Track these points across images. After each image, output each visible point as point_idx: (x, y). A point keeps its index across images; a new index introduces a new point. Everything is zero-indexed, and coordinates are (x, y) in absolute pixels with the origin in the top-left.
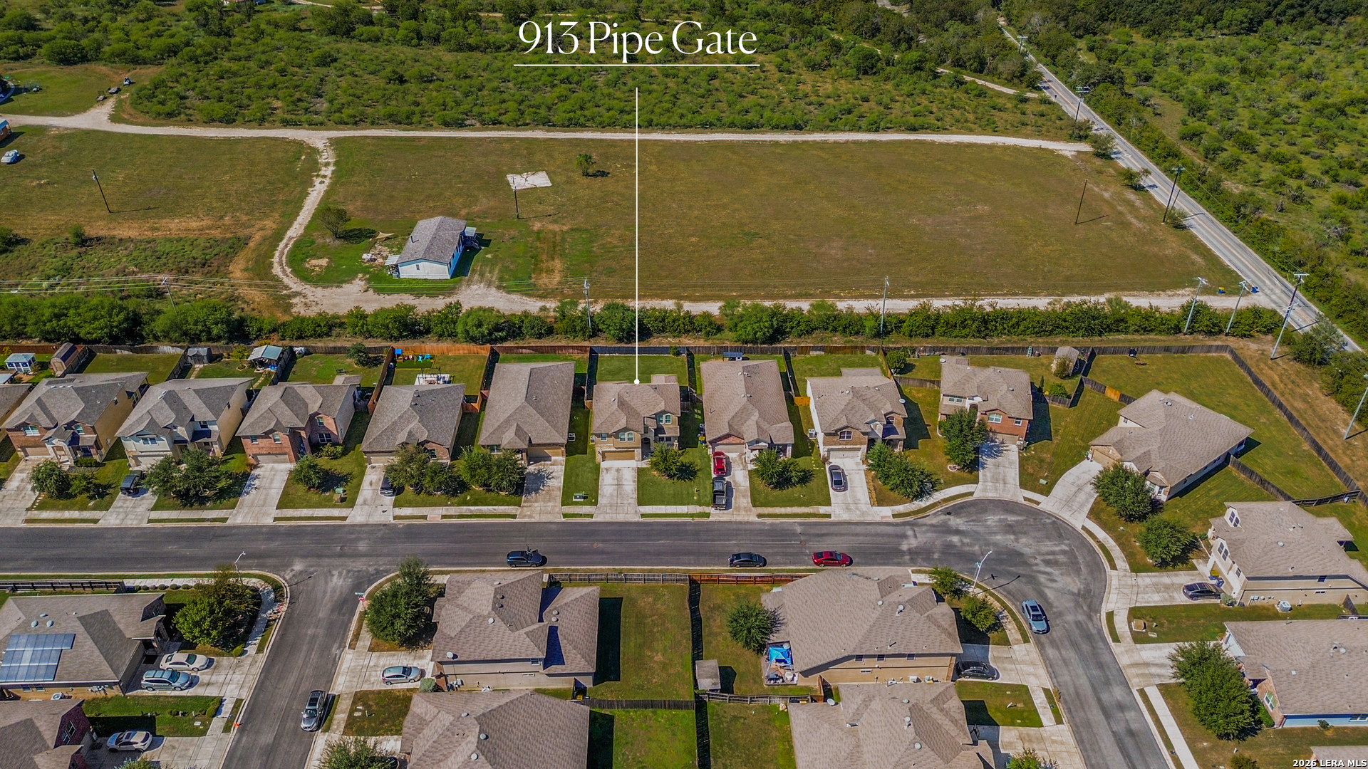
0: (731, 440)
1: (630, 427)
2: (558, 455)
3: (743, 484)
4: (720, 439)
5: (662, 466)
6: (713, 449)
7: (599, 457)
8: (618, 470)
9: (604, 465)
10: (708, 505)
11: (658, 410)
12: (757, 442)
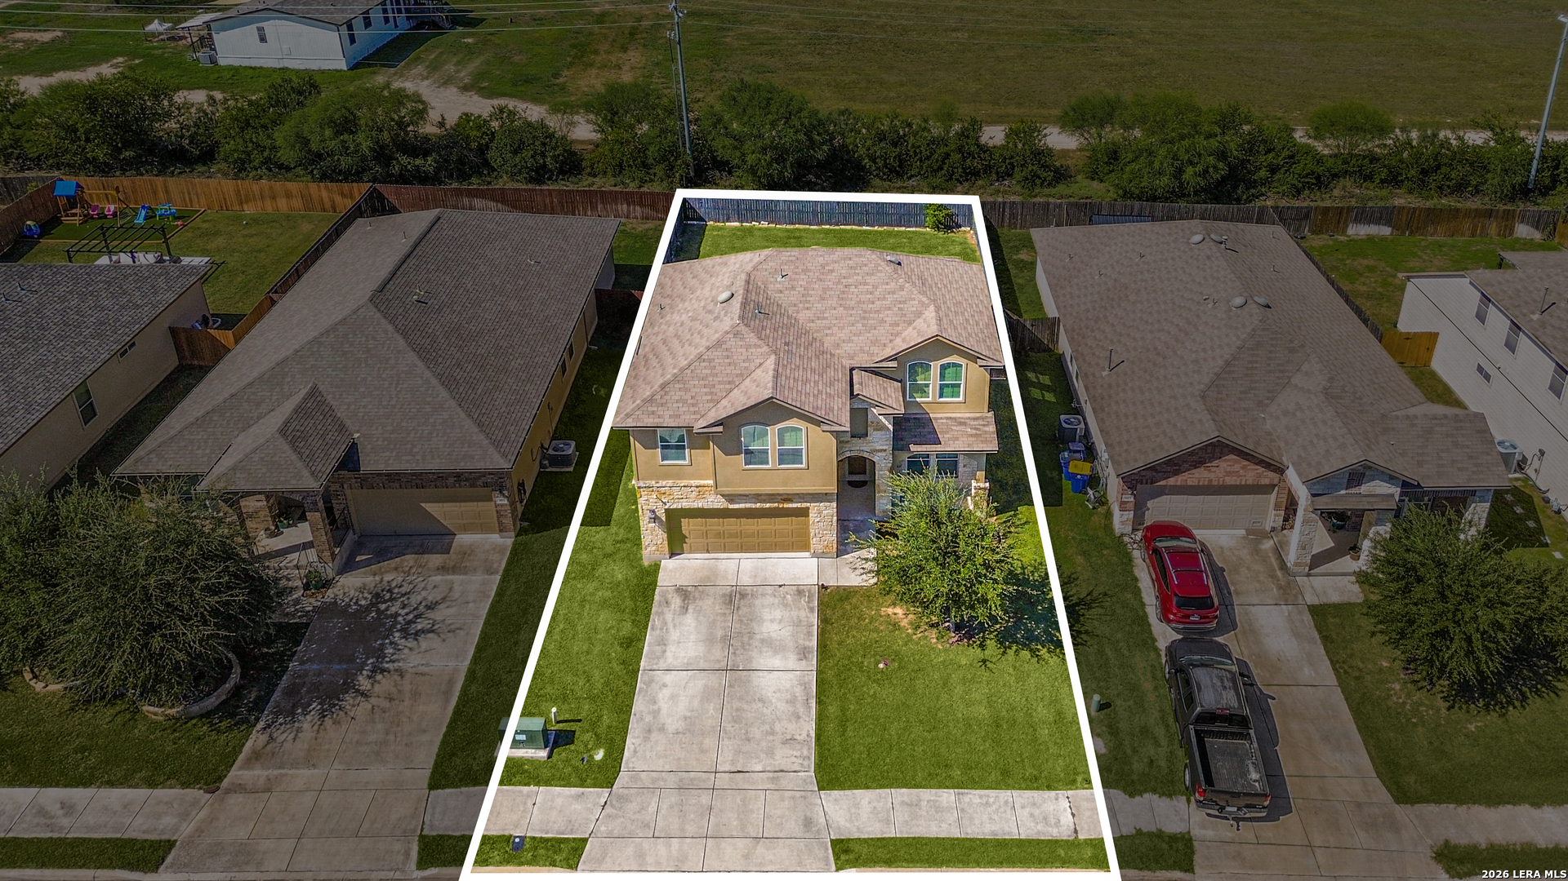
0: (1224, 470)
1: (790, 398)
2: (484, 529)
3: (1307, 673)
4: (1175, 465)
5: (934, 583)
6: (1139, 508)
7: (653, 538)
8: (737, 598)
9: (674, 571)
10: (1167, 788)
11: (911, 337)
12: (1356, 477)
